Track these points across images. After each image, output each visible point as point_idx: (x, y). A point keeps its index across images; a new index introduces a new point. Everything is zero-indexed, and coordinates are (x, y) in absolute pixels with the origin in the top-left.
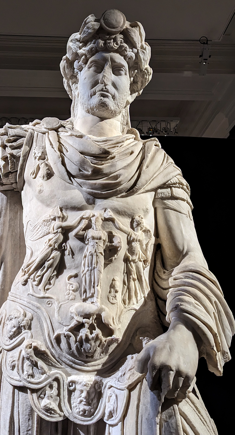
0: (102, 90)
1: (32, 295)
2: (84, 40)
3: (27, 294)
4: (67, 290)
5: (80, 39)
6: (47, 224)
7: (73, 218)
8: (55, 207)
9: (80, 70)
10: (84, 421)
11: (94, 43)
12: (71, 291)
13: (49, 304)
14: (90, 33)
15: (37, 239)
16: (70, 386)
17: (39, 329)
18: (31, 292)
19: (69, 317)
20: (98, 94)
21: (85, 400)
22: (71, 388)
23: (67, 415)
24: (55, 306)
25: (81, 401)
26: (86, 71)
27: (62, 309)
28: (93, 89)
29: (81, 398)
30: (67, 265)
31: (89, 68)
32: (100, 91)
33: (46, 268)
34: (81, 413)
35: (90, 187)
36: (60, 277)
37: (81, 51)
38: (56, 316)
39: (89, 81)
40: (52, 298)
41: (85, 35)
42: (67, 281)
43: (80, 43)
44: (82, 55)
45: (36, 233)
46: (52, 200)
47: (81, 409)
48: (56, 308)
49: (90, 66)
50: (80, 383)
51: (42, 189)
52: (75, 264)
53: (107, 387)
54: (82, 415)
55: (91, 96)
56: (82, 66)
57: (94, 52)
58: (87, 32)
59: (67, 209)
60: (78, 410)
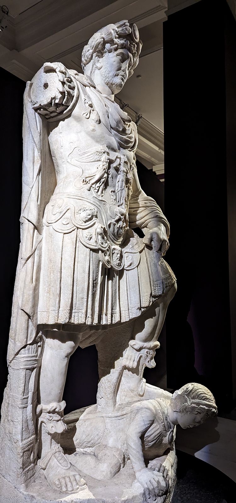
0: (123, 76)
1: (96, 198)
2: (120, 34)
3: (92, 196)
4: (111, 199)
5: (118, 32)
6: (99, 154)
7: (113, 156)
8: (103, 144)
9: (109, 52)
10: (118, 268)
11: (125, 41)
12: (113, 200)
13: (104, 205)
14: (126, 33)
15: (88, 162)
16: (113, 251)
17: (101, 219)
18: (95, 195)
19: (115, 214)
20: (120, 77)
21: (119, 258)
22: (113, 252)
23: (112, 265)
24: (108, 206)
25: (118, 258)
26: (114, 56)
27: (111, 209)
28: (119, 71)
29: (118, 257)
30: (110, 184)
31: (117, 55)
32: (122, 76)
33: (101, 183)
34: (117, 264)
35: (119, 139)
36: (106, 190)
37: (116, 40)
38: (109, 212)
39: (117, 65)
40: (105, 202)
41: (122, 32)
42: (110, 193)
43: (117, 34)
44: (116, 44)
45: (86, 158)
46: (102, 139)
47: (118, 263)
48: (108, 208)
49: (119, 54)
50: (117, 250)
51: (95, 129)
52: (113, 184)
53: (124, 253)
54: (117, 266)
55: (115, 76)
56: (112, 51)
57: (123, 47)
58: (125, 31)
59: (109, 148)
60: (116, 263)
